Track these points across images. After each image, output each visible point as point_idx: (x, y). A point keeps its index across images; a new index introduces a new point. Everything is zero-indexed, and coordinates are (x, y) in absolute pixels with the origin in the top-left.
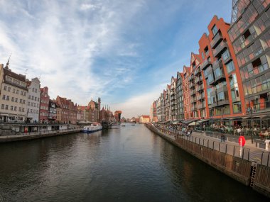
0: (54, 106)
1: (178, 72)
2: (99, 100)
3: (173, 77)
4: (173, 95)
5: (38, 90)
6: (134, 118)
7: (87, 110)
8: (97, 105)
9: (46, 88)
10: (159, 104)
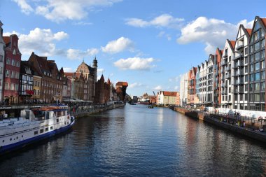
0: (29, 72)
1: (257, 17)
2: (96, 62)
3: (241, 26)
4: (241, 59)
6: (146, 95)
8: (93, 71)
9: (15, 38)
10: (203, 72)
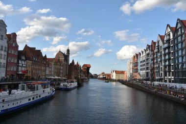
0: (23, 58)
1: (178, 19)
2: (68, 51)
3: (168, 25)
4: (169, 47)
5: (5, 36)
6: (103, 73)
7: (56, 64)
9: (15, 35)
10: (143, 57)
